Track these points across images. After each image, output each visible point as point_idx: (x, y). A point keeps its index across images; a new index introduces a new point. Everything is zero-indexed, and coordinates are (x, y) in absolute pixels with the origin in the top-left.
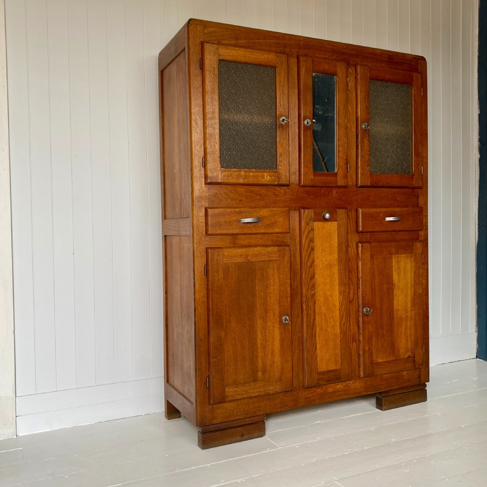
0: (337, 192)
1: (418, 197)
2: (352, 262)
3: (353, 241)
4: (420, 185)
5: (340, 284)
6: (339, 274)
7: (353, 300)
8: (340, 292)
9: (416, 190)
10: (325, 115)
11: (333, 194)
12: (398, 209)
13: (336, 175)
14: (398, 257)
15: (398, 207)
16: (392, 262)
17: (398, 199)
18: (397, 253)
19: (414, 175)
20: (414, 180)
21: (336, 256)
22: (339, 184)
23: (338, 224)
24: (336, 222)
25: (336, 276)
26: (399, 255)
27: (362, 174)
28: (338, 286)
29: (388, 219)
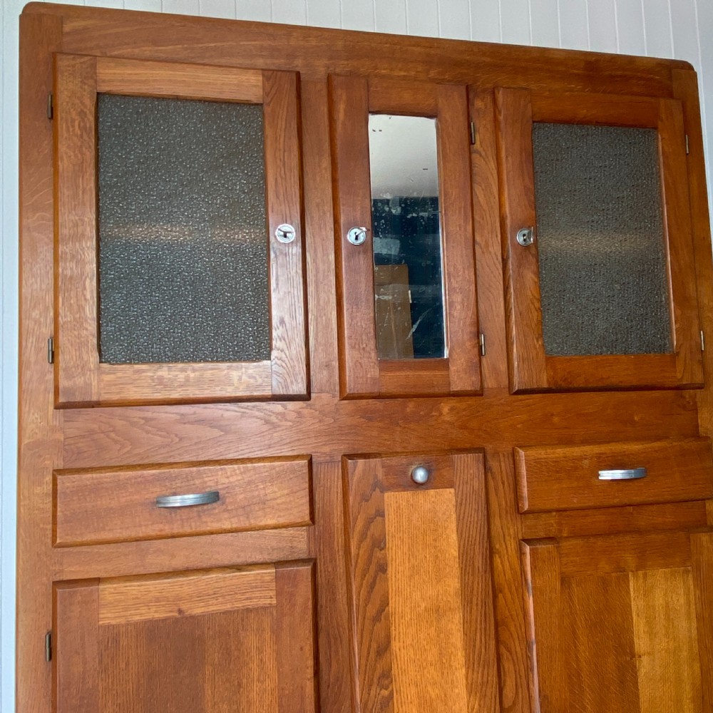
0: (452, 409)
1: (695, 410)
2: (508, 595)
3: (507, 538)
4: (699, 378)
5: (469, 665)
6: (465, 634)
7: (514, 703)
8: (471, 690)
9: (687, 394)
10: (409, 217)
11: (441, 414)
12: (635, 447)
13: (446, 364)
14: (645, 576)
15: (637, 439)
16: (628, 593)
17: (636, 418)
18: (641, 566)
19: (678, 354)
20: (680, 367)
21: (454, 584)
22: (457, 386)
23: (456, 495)
24: (452, 490)
25: (457, 639)
26: (650, 573)
27: (523, 360)
28: (464, 670)
29: (606, 475)
